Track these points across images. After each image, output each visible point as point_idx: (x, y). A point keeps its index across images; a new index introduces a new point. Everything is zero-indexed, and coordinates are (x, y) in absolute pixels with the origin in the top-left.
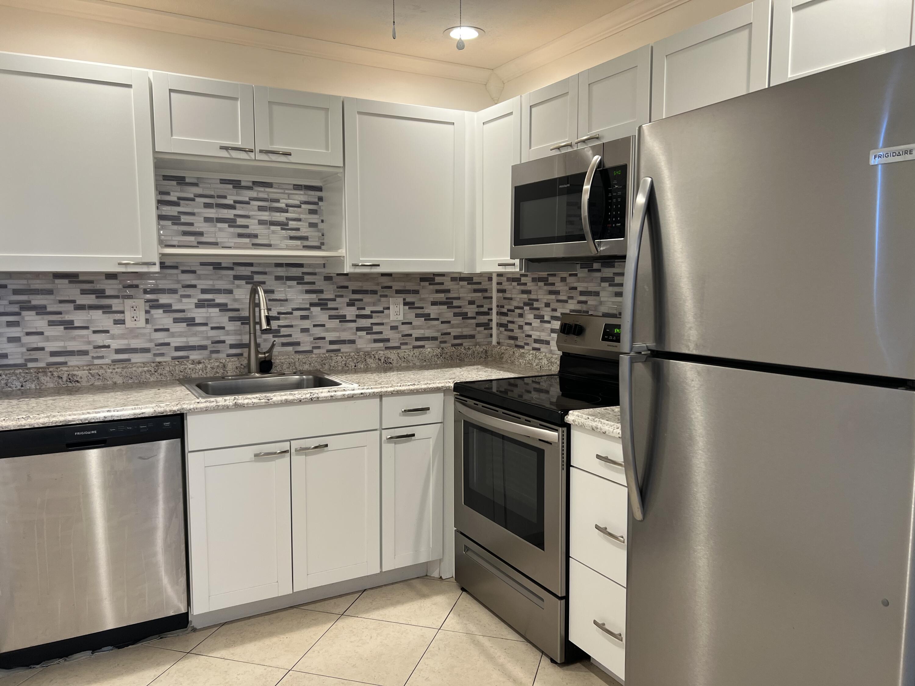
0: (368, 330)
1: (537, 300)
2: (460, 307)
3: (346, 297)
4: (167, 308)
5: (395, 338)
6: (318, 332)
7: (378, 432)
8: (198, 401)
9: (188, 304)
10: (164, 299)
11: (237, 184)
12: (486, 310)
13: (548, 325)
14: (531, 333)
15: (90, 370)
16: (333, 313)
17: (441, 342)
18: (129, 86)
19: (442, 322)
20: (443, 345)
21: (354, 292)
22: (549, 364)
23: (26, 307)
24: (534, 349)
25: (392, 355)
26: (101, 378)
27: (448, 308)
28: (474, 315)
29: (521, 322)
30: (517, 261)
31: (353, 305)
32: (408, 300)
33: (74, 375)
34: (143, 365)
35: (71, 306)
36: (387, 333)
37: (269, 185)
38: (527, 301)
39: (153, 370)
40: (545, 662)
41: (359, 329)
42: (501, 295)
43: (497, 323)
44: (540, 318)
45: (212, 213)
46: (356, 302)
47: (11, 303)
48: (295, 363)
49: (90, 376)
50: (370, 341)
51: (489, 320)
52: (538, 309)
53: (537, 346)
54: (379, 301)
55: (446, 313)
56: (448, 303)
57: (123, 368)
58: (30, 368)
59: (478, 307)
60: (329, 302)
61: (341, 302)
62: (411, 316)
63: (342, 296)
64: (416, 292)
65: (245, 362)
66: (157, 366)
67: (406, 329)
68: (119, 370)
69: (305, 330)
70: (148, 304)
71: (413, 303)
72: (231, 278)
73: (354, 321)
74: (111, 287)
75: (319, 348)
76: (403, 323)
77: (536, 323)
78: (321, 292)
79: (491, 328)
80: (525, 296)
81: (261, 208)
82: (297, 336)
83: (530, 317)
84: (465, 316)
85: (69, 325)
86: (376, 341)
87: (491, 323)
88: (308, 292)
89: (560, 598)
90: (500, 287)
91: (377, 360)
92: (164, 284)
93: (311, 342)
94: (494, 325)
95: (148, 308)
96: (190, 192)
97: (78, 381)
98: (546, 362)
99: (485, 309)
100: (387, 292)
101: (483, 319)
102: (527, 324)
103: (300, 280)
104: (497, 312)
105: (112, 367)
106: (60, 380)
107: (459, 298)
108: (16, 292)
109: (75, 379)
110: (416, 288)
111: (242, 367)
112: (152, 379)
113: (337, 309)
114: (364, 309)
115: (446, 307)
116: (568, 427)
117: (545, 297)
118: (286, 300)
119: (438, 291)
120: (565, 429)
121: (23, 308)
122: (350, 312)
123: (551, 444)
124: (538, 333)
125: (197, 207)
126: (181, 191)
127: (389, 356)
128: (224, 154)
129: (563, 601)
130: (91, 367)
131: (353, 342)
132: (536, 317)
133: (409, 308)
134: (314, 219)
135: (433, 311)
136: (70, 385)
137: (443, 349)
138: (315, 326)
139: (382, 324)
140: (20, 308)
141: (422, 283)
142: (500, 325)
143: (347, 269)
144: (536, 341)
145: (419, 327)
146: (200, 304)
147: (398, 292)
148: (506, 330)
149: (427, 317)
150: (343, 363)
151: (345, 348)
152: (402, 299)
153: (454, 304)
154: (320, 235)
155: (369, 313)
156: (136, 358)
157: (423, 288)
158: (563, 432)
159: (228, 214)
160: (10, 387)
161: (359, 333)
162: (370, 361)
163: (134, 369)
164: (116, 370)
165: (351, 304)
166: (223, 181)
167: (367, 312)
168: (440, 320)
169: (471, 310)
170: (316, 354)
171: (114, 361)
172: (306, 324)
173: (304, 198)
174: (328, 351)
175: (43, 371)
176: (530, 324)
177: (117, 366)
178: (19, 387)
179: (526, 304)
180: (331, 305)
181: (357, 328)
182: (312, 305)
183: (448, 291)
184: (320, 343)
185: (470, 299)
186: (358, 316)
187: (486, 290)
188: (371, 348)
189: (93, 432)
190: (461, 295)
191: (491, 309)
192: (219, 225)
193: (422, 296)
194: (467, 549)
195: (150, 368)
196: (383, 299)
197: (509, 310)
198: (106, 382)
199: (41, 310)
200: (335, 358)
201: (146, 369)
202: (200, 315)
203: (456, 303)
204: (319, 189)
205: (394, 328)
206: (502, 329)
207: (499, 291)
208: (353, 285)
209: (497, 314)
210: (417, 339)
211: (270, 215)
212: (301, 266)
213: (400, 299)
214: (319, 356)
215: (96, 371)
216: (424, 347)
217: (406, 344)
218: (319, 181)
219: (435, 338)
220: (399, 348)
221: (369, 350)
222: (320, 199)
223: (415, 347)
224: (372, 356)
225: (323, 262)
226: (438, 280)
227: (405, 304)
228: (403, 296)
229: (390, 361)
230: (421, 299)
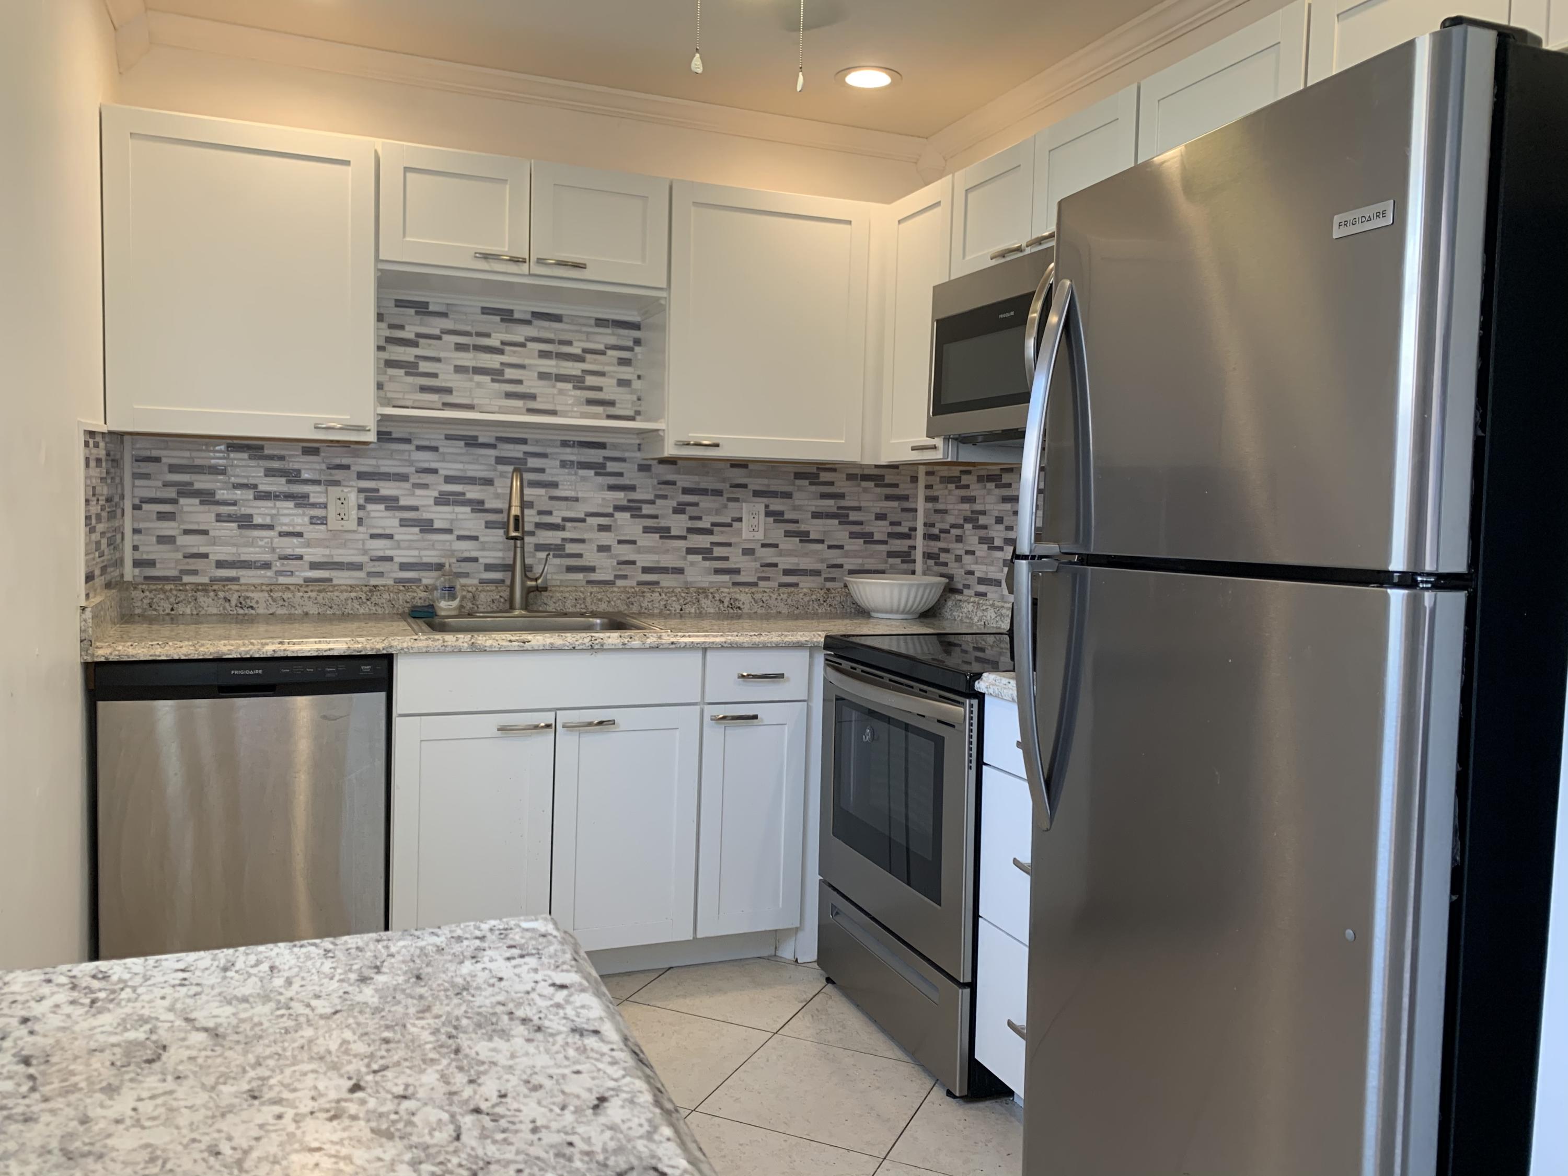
0: (706, 553)
1: (984, 513)
2: (861, 523)
3: (672, 498)
4: (391, 503)
5: (749, 569)
6: (626, 552)
7: (698, 708)
8: (416, 637)
9: (424, 499)
10: (387, 489)
11: (507, 316)
12: (906, 530)
13: (999, 554)
14: (973, 567)
15: (271, 591)
16: (650, 523)
17: (826, 579)
18: (347, 163)
19: (830, 547)
20: (829, 585)
21: (686, 491)
22: (998, 619)
23: (186, 491)
24: (978, 594)
25: (744, 597)
26: (286, 604)
27: (840, 523)
28: (885, 538)
29: (959, 548)
30: (939, 442)
31: (682, 512)
32: (772, 508)
33: (248, 598)
34: (349, 589)
35: (250, 494)
36: (737, 560)
37: (557, 318)
38: (969, 514)
39: (364, 596)
40: (938, 1094)
41: (690, 551)
42: (930, 505)
43: (924, 553)
44: (987, 541)
45: (468, 359)
46: (688, 508)
47: (166, 484)
48: (584, 599)
49: (270, 601)
50: (707, 572)
51: (910, 547)
52: (985, 527)
53: (982, 588)
54: (726, 506)
55: (840, 534)
56: (841, 516)
57: (319, 591)
58: (186, 584)
59: (892, 524)
60: (644, 506)
61: (664, 507)
62: (777, 533)
63: (665, 497)
64: (788, 495)
65: (506, 594)
66: (371, 591)
67: (768, 555)
68: (313, 595)
69: (603, 549)
70: (362, 495)
71: (781, 513)
72: (492, 461)
73: (684, 538)
74: (309, 468)
75: (625, 577)
76: (763, 545)
77: (982, 550)
78: (632, 488)
79: (914, 561)
80: (966, 506)
81: (542, 354)
82: (591, 557)
83: (972, 539)
84: (868, 538)
85: (246, 522)
86: (718, 571)
87: (913, 552)
88: (612, 488)
90: (930, 493)
91: (717, 603)
92: (388, 466)
93: (614, 569)
94: (918, 555)
95: (362, 502)
96: (434, 326)
97: (252, 607)
98: (993, 616)
99: (904, 529)
100: (738, 493)
101: (899, 545)
102: (967, 552)
103: (599, 469)
104: (925, 534)
105: (303, 589)
106: (227, 605)
107: (858, 509)
108: (173, 469)
109: (249, 603)
110: (787, 489)
111: (502, 600)
112: (362, 611)
113: (656, 517)
114: (700, 518)
115: (836, 522)
116: (981, 697)
117: (996, 508)
118: (577, 499)
119: (824, 496)
120: (975, 702)
121: (181, 494)
122: (679, 524)
123: (953, 726)
124: (984, 568)
125: (445, 349)
126: (421, 324)
127: (737, 596)
128: (483, 265)
129: (967, 991)
130: (272, 587)
131: (680, 571)
132: (982, 540)
133: (775, 521)
134: (626, 373)
135: (815, 528)
136: (241, 611)
137: (828, 590)
138: (620, 542)
139: (729, 545)
140: (178, 493)
141: (798, 482)
142: (928, 556)
143: (670, 451)
144: (981, 581)
145: (790, 553)
146: (443, 500)
147: (757, 494)
148: (936, 564)
149: (804, 537)
150: (662, 603)
151: (667, 581)
152: (763, 507)
153: (851, 518)
154: (635, 398)
155: (708, 526)
156: (341, 578)
157: (798, 490)
158: (971, 706)
159: (492, 361)
160: (155, 610)
161: (691, 558)
162: (706, 603)
163: (336, 593)
164: (310, 594)
165: (679, 510)
166: (486, 311)
167: (705, 524)
168: (826, 543)
169: (880, 529)
170: (619, 587)
171: (307, 580)
172: (606, 538)
173: (612, 340)
174: (640, 583)
175: (203, 588)
176: (973, 553)
177: (311, 588)
178: (168, 611)
179: (966, 520)
180: (647, 509)
181: (687, 549)
182: (618, 508)
183: (841, 496)
184: (627, 570)
185: (878, 511)
186: (690, 530)
187: (906, 498)
188: (710, 582)
189: (257, 672)
190: (863, 504)
191: (915, 529)
192: (478, 378)
193: (797, 502)
194: (836, 912)
195: (360, 594)
196: (731, 505)
197: (942, 531)
198: (293, 611)
199: (207, 497)
200: (648, 595)
201: (353, 595)
202: (441, 516)
203: (854, 516)
204: (636, 326)
205: (748, 552)
206: (931, 562)
207: (929, 499)
208: (684, 481)
209: (924, 538)
210: (787, 572)
211: (556, 366)
212: (602, 446)
213: (759, 506)
214: (624, 590)
215: (280, 594)
216: (796, 585)
217: (767, 579)
218: (636, 313)
219: (817, 573)
220: (755, 584)
221: (706, 585)
222: (637, 342)
223: (781, 585)
224: (710, 596)
225: (638, 442)
226: (825, 477)
227: (768, 514)
228: (765, 500)
229: (738, 604)
230: (794, 508)
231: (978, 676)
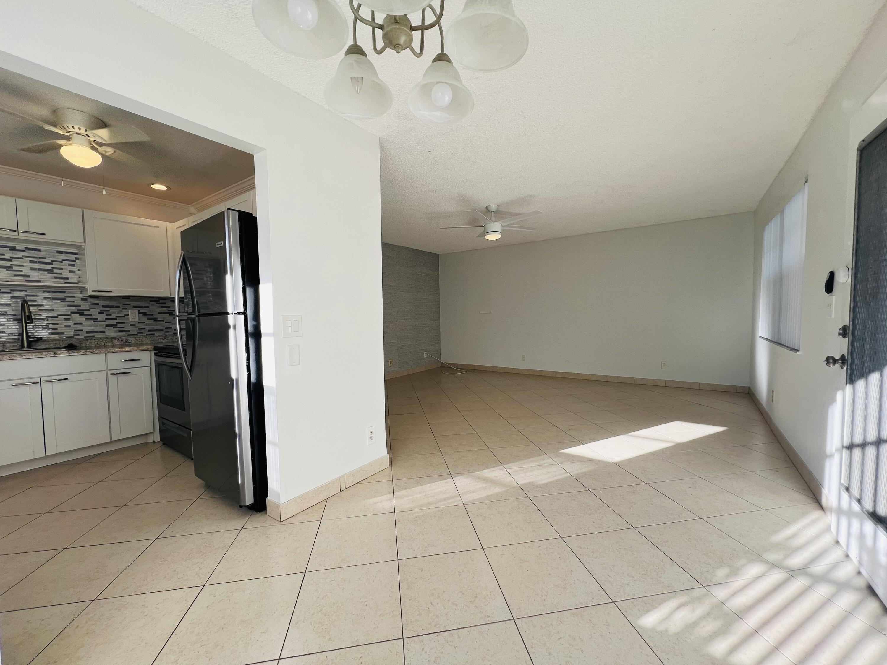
0: (114, 326)
3: (98, 309)
5: (133, 330)
6: (78, 327)
7: (105, 372)
11: (13, 249)
16: (88, 317)
20: (166, 334)
21: (103, 306)
25: (132, 340)
31: (103, 313)
32: (141, 311)
36: (128, 327)
37: (39, 250)
41: (107, 325)
46: (105, 312)
50: (116, 332)
54: (121, 311)
56: (169, 313)
60: (85, 312)
61: (94, 312)
62: (144, 319)
63: (94, 309)
64: (148, 307)
65: (19, 343)
67: (142, 326)
69: (67, 326)
71: (146, 313)
72: (8, 298)
73: (104, 321)
75: (78, 335)
76: (139, 323)
78: (79, 306)
81: (31, 262)
82: (61, 329)
86: (120, 331)
88: (69, 306)
91: (120, 341)
93: (73, 333)
100: (126, 307)
103: (63, 300)
110: (147, 305)
111: (18, 345)
113: (91, 315)
114: (111, 315)
115: (168, 315)
118: (53, 310)
119: (162, 307)
122: (101, 317)
127: (129, 339)
131: (104, 332)
133: (143, 315)
134: (73, 269)
135: (159, 317)
138: (75, 324)
139: (124, 323)
141: (151, 303)
143: (90, 293)
145: (149, 325)
147: (134, 307)
149: (156, 320)
150: (96, 343)
151: (98, 335)
152: (137, 310)
154: (77, 277)
155: (115, 317)
157: (152, 305)
159: (8, 264)
161: (108, 328)
162: (115, 341)
165: (101, 312)
167: (113, 317)
168: (165, 321)
170: (75, 338)
172: (69, 323)
173: (65, 258)
174: (85, 337)
182: (73, 313)
184: (79, 333)
186: (106, 319)
188: (117, 335)
193: (151, 309)
196: (124, 310)
200: (89, 340)
204: (76, 254)
205: (132, 325)
208: (102, 303)
210: (149, 331)
211: (38, 266)
212: (64, 292)
213: (136, 311)
214: (78, 339)
216: (154, 334)
217: (141, 333)
218: (75, 249)
219: (162, 330)
220: (137, 335)
221: (116, 336)
222: (77, 259)
223: (147, 335)
224: (117, 339)
225: (80, 291)
226: (161, 301)
227: (140, 313)
228: (139, 309)
229: (129, 341)
230: (150, 311)
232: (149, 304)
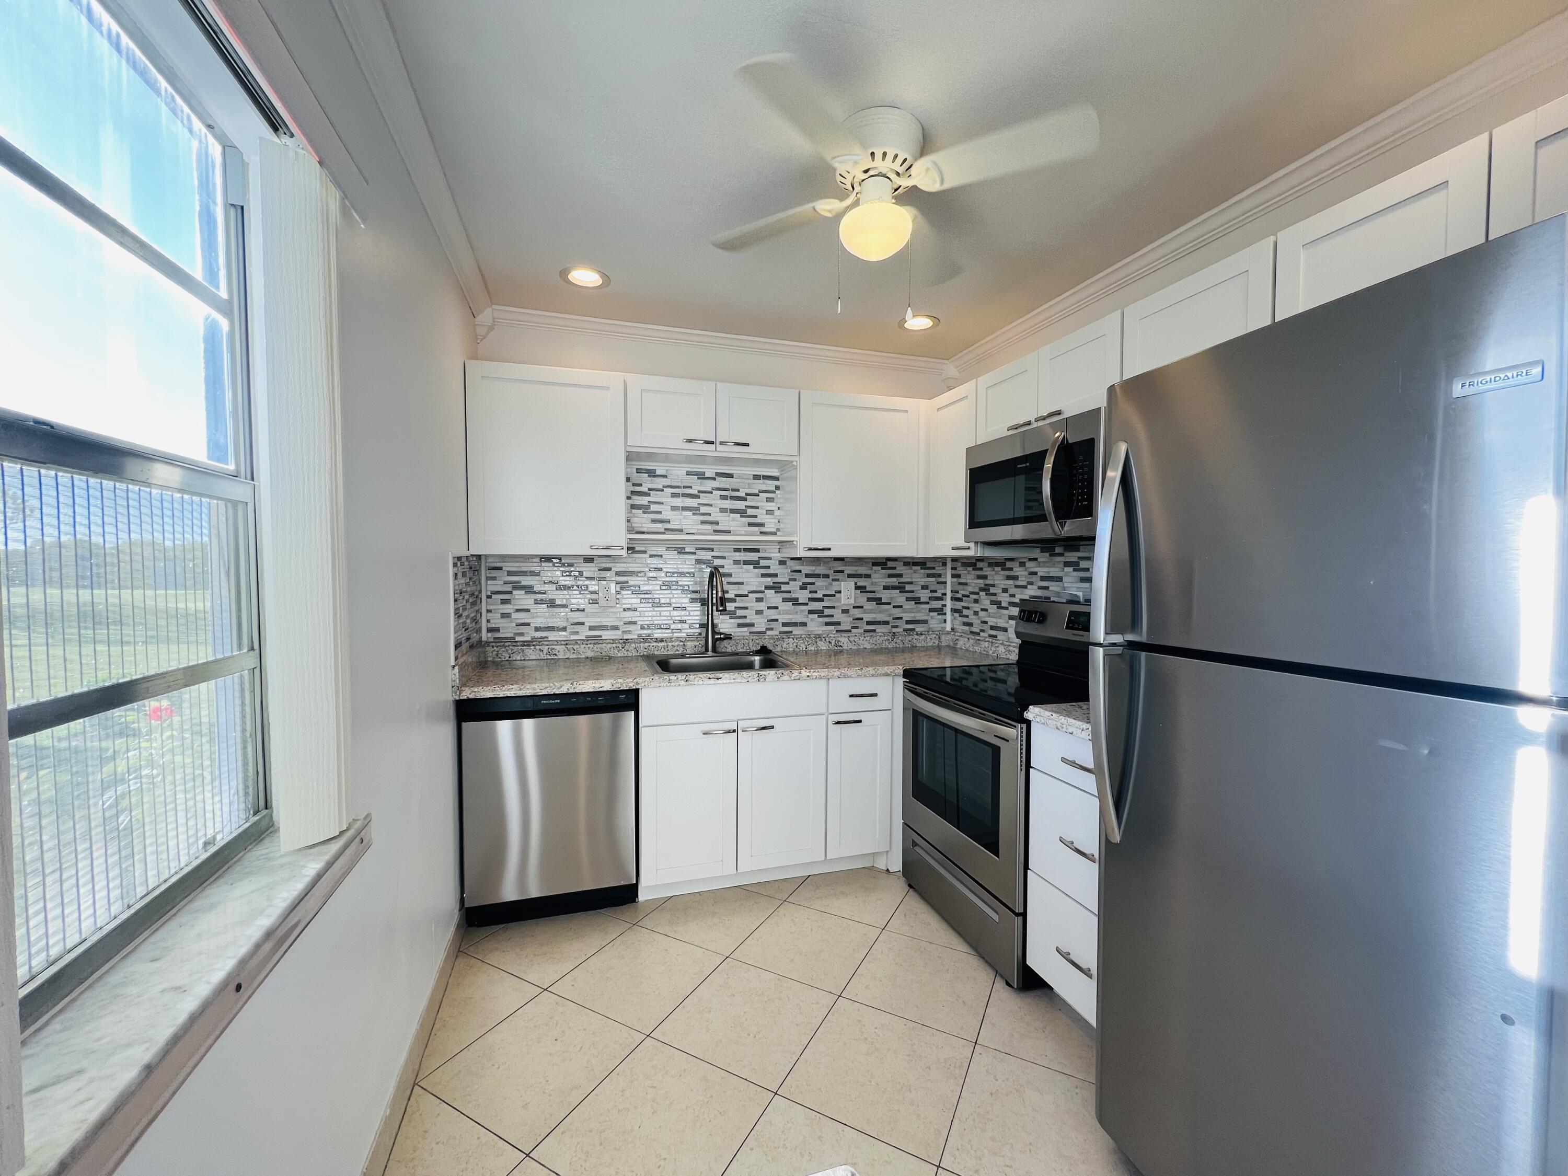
0: (820, 613)
1: (993, 586)
2: (912, 592)
3: (799, 581)
4: (637, 590)
5: (846, 622)
6: (772, 614)
7: (824, 717)
8: (653, 677)
9: (653, 586)
10: (632, 581)
12: (940, 595)
13: (1006, 612)
14: (986, 619)
15: (567, 644)
16: (786, 596)
17: (893, 627)
18: (608, 388)
19: (894, 607)
20: (894, 630)
21: (807, 576)
22: (1007, 653)
23: (517, 586)
24: (990, 636)
25: (843, 639)
26: (575, 652)
27: (900, 592)
28: (927, 600)
29: (976, 607)
30: (972, 545)
31: (806, 588)
32: (859, 584)
33: (553, 649)
34: (612, 641)
35: (554, 587)
36: (838, 616)
37: (730, 476)
38: (983, 586)
39: (620, 646)
40: (1000, 984)
41: (811, 612)
42: (955, 580)
43: (951, 609)
44: (998, 604)
45: (679, 502)
46: (809, 586)
47: (505, 583)
48: (749, 643)
50: (821, 624)
51: (943, 605)
52: (995, 594)
53: (993, 633)
54: (831, 584)
55: (900, 598)
56: (901, 588)
57: (594, 644)
58: (517, 642)
59: (931, 591)
60: (782, 586)
61: (794, 586)
62: (862, 599)
63: (795, 580)
64: (868, 576)
65: (703, 642)
66: (624, 643)
67: (857, 613)
68: (591, 646)
69: (759, 612)
70: (618, 586)
71: (865, 587)
72: (693, 562)
73: (807, 604)
74: (589, 570)
75: (772, 629)
76: (854, 607)
77: (993, 609)
78: (775, 575)
79: (945, 614)
80: (981, 581)
81: (721, 497)
82: (751, 617)
83: (985, 601)
84: (917, 601)
85: (552, 604)
86: (827, 624)
87: (944, 608)
88: (763, 575)
89: (1017, 915)
90: (954, 572)
91: (828, 643)
92: (633, 567)
93: (765, 624)
94: (948, 610)
95: (618, 589)
96: (659, 483)
97: (555, 655)
98: (1003, 651)
99: (939, 594)
100: (839, 576)
101: (937, 604)
102: (982, 610)
103: (755, 564)
104: (952, 597)
105: (585, 643)
106: (541, 653)
107: (911, 583)
108: (510, 573)
109: (554, 652)
110: (868, 572)
111: (700, 645)
112: (619, 655)
113: (790, 592)
114: (816, 592)
115: (898, 591)
116: (1028, 723)
117: (1002, 582)
118: (742, 583)
119: (890, 576)
120: (1024, 726)
121: (515, 588)
122: (803, 596)
123: (1008, 741)
124: (994, 620)
125: (665, 497)
126: (651, 483)
127: (840, 639)
128: (689, 446)
129: (1021, 918)
130: (567, 642)
131: (804, 624)
132: (993, 603)
133: (861, 592)
134: (771, 506)
137: (894, 633)
138: (769, 608)
139: (833, 607)
140: (513, 588)
141: (874, 568)
142: (954, 611)
143: (801, 553)
144: (992, 628)
145: (871, 612)
146: (665, 586)
147: (850, 576)
148: (960, 616)
149: (879, 601)
150: (795, 644)
151: (797, 631)
152: (854, 583)
153: (907, 589)
154: (777, 521)
155: (821, 596)
156: (606, 635)
157: (875, 573)
158: (1022, 728)
159: (693, 503)
160: (500, 658)
161: (811, 616)
162: (821, 643)
163: (604, 645)
164: (589, 645)
165: (803, 588)
166: (688, 473)
167: (819, 595)
168: (892, 605)
169: (924, 595)
170: (769, 636)
171: (587, 637)
172: (762, 606)
173: (764, 488)
174: (781, 633)
175: (527, 644)
176: (986, 610)
177: (590, 642)
178: (507, 658)
179: (981, 589)
180: (784, 588)
181: (809, 610)
182: (767, 588)
183: (901, 576)
184: (773, 625)
185: (923, 584)
186: (810, 599)
187: (940, 576)
188: (823, 631)
189: (556, 701)
190: (914, 580)
191: (945, 594)
192: (685, 513)
193: (874, 580)
194: (915, 844)
195: (618, 645)
196: (834, 583)
197: (964, 596)
198: (579, 656)
199: (529, 590)
200: (787, 640)
201: (614, 645)
202: (664, 596)
203: (908, 588)
204: (777, 479)
205: (845, 611)
206: (957, 615)
207: (953, 576)
208: (806, 569)
209: (952, 600)
210: (868, 623)
211: (729, 504)
212: (757, 551)
213: (851, 583)
214: (772, 637)
215: (572, 646)
216: (874, 631)
217: (857, 627)
218: (776, 470)
219: (886, 623)
220: (850, 631)
221: (821, 632)
222: (777, 488)
223: (866, 631)
224: (823, 639)
225: (778, 547)
226: (890, 564)
227: (857, 588)
228: (856, 580)
229: (840, 644)
230: (872, 584)
231: (1025, 708)
232: (872, 569)
